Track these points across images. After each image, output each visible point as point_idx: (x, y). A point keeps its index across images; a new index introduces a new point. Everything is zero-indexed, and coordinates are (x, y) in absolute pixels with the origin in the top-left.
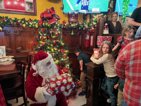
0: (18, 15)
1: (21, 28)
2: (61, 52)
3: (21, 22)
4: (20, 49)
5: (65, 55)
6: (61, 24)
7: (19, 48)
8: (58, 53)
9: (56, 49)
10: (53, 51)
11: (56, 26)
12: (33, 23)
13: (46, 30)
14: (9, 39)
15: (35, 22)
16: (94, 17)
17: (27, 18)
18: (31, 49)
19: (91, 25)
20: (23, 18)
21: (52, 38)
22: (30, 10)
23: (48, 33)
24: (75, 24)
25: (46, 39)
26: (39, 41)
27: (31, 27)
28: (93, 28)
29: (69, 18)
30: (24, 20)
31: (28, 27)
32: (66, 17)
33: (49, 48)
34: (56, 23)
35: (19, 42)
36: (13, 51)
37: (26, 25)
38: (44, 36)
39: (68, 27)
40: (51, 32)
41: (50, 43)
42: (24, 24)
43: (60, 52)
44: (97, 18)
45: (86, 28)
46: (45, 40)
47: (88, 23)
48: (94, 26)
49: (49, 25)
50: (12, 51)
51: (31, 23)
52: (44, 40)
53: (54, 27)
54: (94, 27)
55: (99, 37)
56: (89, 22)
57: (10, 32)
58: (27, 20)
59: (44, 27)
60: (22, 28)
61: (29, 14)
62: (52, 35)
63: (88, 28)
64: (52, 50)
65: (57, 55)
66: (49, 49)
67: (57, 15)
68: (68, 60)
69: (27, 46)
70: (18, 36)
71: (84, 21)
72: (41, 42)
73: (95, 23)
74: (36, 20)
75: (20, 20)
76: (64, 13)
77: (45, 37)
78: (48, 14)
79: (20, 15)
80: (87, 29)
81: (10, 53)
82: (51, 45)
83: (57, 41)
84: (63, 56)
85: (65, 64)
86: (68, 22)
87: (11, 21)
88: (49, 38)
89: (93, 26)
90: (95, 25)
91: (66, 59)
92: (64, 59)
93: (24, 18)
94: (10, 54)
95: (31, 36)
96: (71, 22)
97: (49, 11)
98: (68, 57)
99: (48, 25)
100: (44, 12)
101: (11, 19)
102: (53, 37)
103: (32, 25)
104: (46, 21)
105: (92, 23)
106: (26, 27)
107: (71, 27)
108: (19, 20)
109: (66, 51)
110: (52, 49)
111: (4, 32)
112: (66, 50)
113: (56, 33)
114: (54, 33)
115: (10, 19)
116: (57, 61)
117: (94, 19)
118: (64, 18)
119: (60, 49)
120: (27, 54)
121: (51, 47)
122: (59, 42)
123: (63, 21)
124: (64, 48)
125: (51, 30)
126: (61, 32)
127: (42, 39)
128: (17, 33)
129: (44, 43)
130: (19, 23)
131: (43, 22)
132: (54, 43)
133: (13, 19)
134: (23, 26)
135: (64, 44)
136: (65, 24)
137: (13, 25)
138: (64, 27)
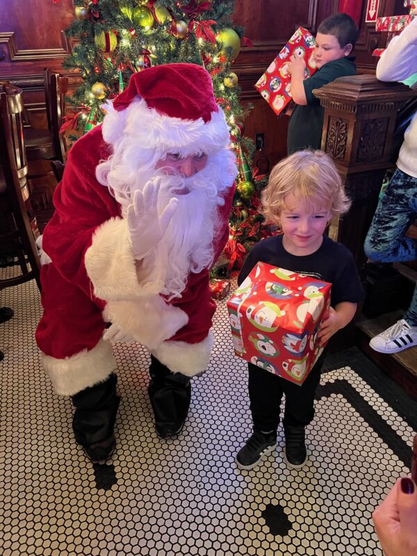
2: (193, 41)
5: (215, 60)
7: (2, 37)
8: (179, 41)
10: (148, 28)
18: (60, 43)
33: (127, 12)
43: (184, 33)
64: (143, 28)
65: (172, 55)
66: (127, 19)
68: (233, 89)
69: (38, 28)
91: (222, 87)
98: (233, 74)
110: (146, 16)
119: (190, 19)
120: (45, 69)
121: (140, 8)
124: (210, 13)
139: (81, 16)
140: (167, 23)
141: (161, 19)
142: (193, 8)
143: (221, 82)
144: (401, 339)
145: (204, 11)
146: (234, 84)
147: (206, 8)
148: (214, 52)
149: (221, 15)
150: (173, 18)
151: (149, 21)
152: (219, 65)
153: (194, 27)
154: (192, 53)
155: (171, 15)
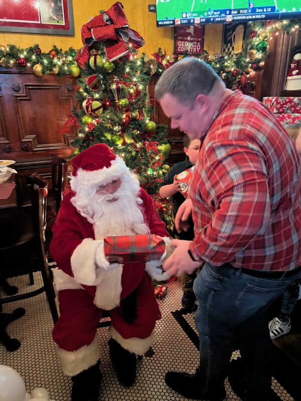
0: (19, 35)
1: (31, 75)
2: (145, 152)
3: (27, 59)
4: (31, 140)
5: (157, 158)
6: (151, 60)
7: (29, 138)
8: (137, 152)
9: (129, 141)
10: (120, 145)
11: (132, 68)
12: (64, 59)
13: (99, 81)
15: (70, 58)
16: (256, 33)
17: (46, 44)
18: (63, 140)
19: (248, 60)
20: (33, 46)
21: (119, 107)
22: (55, 17)
23: (104, 91)
25: (101, 110)
26: (82, 116)
27: (59, 74)
28: (252, 73)
29: (176, 39)
30: (35, 50)
31: (48, 72)
32: (165, 36)
33: (109, 136)
34: (131, 58)
35: (27, 120)
36: (12, 145)
37: (45, 68)
38: (94, 100)
40: (114, 87)
41: (112, 120)
42: (37, 65)
43: (141, 148)
44: (268, 35)
45: (230, 71)
46: (97, 112)
47: (236, 55)
48: (255, 64)
49: (108, 63)
50: (10, 146)
51: (59, 59)
52: (93, 113)
53: (124, 69)
54: (257, 69)
55: (266, 102)
56: (240, 51)
57: (1, 89)
58: (47, 52)
59: (94, 72)
61: (50, 31)
62: (116, 98)
63: (238, 74)
64: (117, 145)
65: (134, 159)
66: (108, 140)
67: (133, 31)
69: (50, 132)
70: (22, 102)
71: (224, 51)
72: (87, 118)
73: (258, 55)
74: (72, 50)
75: (25, 53)
76: (158, 25)
77: (96, 104)
78: (105, 28)
79: (23, 36)
80: (233, 75)
81: (6, 152)
82: (116, 128)
83: (134, 114)
84: (153, 164)
85: (157, 188)
86: (174, 54)
88: (110, 105)
89: (253, 64)
90: (259, 61)
91: (161, 172)
92: (154, 170)
93: (37, 47)
94: (5, 154)
95: (60, 103)
96: (181, 53)
97: (106, 17)
98: (167, 166)
99: (105, 66)
100: (90, 22)
102: (121, 103)
103: (61, 68)
104: (100, 52)
105: (251, 55)
106: (43, 72)
108: (22, 51)
109: (163, 148)
110: (119, 139)
112: (161, 145)
113: (132, 91)
114: (123, 89)
117: (256, 41)
118: (160, 42)
119: (144, 140)
120: (53, 155)
121: (116, 135)
122: (138, 120)
123: (156, 51)
124: (155, 138)
125: (115, 82)
126: (147, 87)
127: (90, 109)
128: (19, 92)
129: (96, 123)
130: (24, 62)
131: (90, 55)
132: (124, 121)
133: (6, 50)
134: (36, 70)
135: (154, 124)
136: (162, 59)
137: (6, 68)
138: (157, 70)
139: (82, 138)
140: (131, 144)
142: (145, 134)
144: (276, 330)
145: (152, 136)
148: (156, 154)
149: (161, 139)
150: (134, 141)
151: (121, 141)
152: (159, 160)
153: (146, 145)
154: (145, 158)
155: (134, 139)
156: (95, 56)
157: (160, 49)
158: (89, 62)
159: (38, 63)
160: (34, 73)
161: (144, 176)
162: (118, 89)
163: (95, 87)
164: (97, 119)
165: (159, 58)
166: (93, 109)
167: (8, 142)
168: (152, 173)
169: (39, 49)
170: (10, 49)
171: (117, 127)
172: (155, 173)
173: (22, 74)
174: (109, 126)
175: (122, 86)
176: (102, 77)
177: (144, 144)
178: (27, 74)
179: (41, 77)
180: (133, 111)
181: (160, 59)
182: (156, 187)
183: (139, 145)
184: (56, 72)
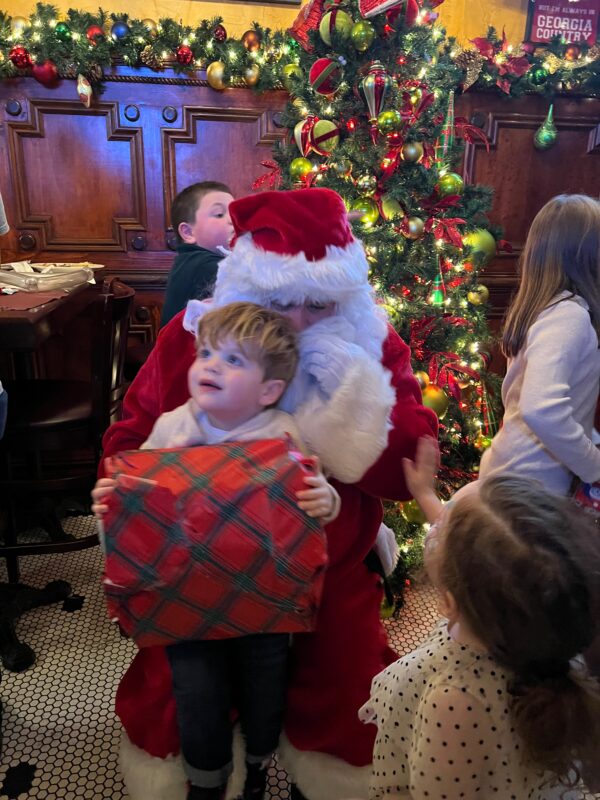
1: (202, 88)
2: (429, 243)
3: (197, 50)
5: (459, 268)
6: (467, 54)
8: (409, 243)
9: (391, 213)
10: (369, 225)
12: (272, 50)
13: (337, 72)
14: (132, 158)
15: (285, 50)
21: (376, 131)
23: (346, 97)
24: (575, 58)
25: (334, 140)
26: (292, 160)
27: (258, 83)
29: (532, 13)
34: (419, 19)
36: (150, 236)
37: (229, 70)
38: (320, 119)
39: (516, 82)
40: (370, 81)
41: (358, 165)
42: (215, 64)
43: (420, 234)
46: (323, 144)
49: (361, 27)
50: (145, 239)
51: (261, 52)
57: (138, 116)
58: (239, 37)
59: (327, 49)
60: (203, 91)
62: (373, 112)
64: (363, 223)
65: (397, 259)
68: (479, 307)
70: (177, 145)
72: (301, 163)
75: (193, 36)
81: (135, 249)
82: (365, 181)
83: (412, 151)
85: (448, 334)
86: (524, 42)
87: (141, 40)
91: (464, 304)
92: (446, 294)
93: (219, 23)
95: (255, 152)
96: (543, 44)
98: (482, 288)
99: (355, 34)
101: (141, 24)
102: (381, 121)
103: (263, 71)
104: (344, 3)
106: (226, 79)
107: (543, 80)
108: (187, 32)
109: (475, 240)
110: (370, 211)
111: (105, 114)
112: (472, 228)
113: (412, 99)
114: (390, 88)
115: (138, 24)
116: (392, 301)
118: (493, 16)
119: (429, 215)
121: (363, 200)
122: (419, 165)
123: (483, 33)
124: (457, 210)
125: (373, 71)
126: (452, 92)
127: (310, 140)
128: (175, 124)
129: (319, 177)
130: (188, 54)
131: (323, 12)
132: (386, 166)
133: (155, 29)
134: (212, 73)
135: (460, 181)
136: (496, 52)
137: (152, 69)
138: (480, 77)
140: (396, 221)
141: (389, 214)
142: (434, 202)
143: (464, 297)
145: (450, 206)
146: (482, 299)
147: (453, 203)
148: (457, 259)
149: (474, 212)
150: (405, 213)
151: (373, 216)
152: (463, 274)
153: (434, 226)
154: (426, 258)
155: (404, 210)
156: (334, 10)
157: (492, 30)
158: (318, 27)
159: (216, 59)
160: (207, 84)
161: (420, 307)
162: (379, 88)
163: (327, 87)
164: (324, 166)
165: (487, 48)
166: (315, 136)
167: (142, 228)
168: (440, 303)
169: (223, 29)
170: (163, 26)
171: (366, 178)
172: (448, 302)
173: (185, 84)
174: (349, 180)
175: (389, 82)
176: (344, 62)
177: (428, 224)
178: (193, 85)
179: (221, 91)
180: (410, 141)
181: (491, 51)
182: (447, 332)
183: (415, 224)
184: (253, 80)
